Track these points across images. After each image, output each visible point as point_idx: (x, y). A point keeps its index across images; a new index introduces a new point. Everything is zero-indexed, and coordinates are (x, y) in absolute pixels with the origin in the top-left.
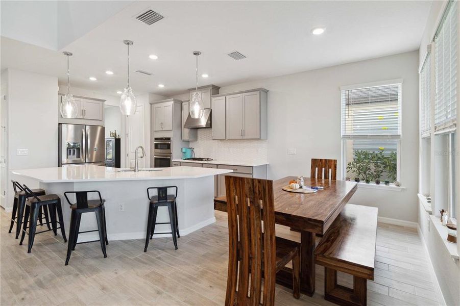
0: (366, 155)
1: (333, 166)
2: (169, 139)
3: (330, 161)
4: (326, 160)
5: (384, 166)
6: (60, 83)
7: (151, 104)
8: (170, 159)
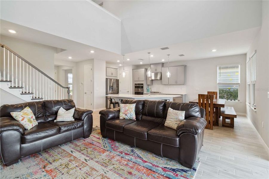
0: (223, 91)
1: (216, 94)
2: (143, 84)
3: (215, 92)
4: (213, 92)
5: (230, 95)
6: (107, 63)
7: (133, 70)
8: (143, 92)
